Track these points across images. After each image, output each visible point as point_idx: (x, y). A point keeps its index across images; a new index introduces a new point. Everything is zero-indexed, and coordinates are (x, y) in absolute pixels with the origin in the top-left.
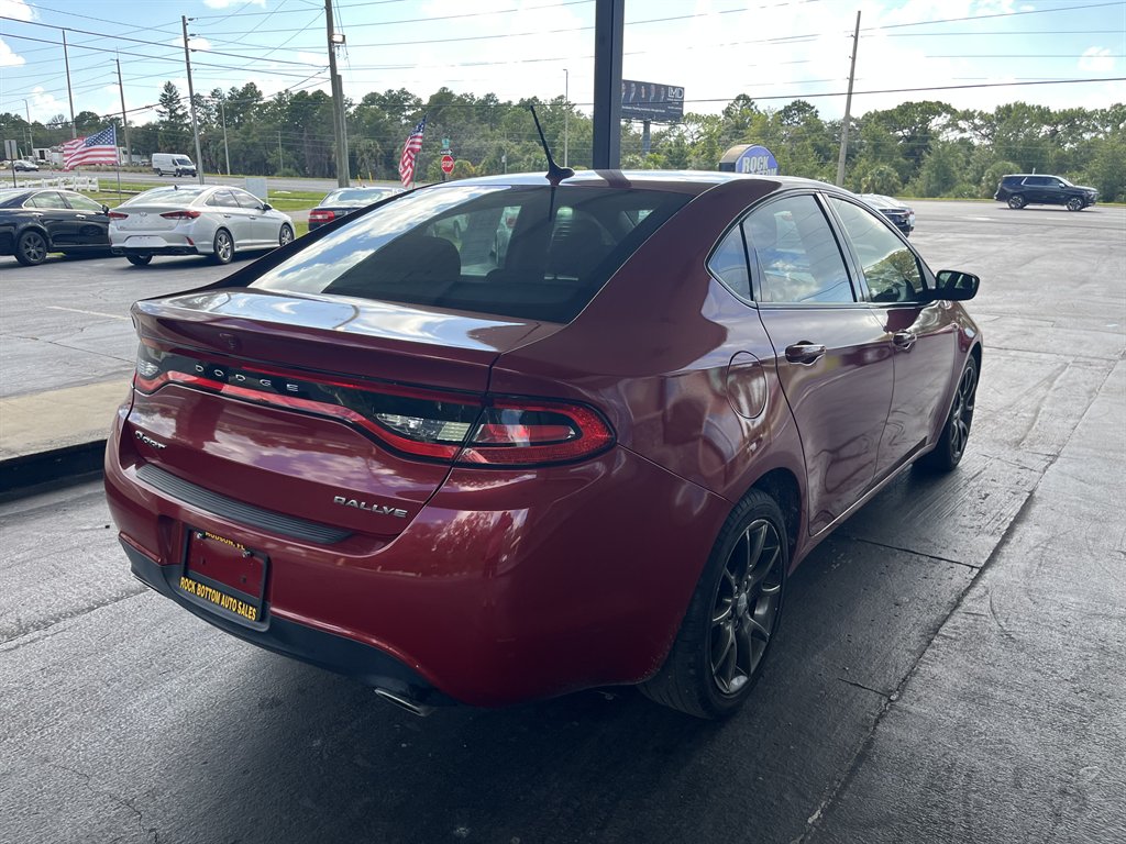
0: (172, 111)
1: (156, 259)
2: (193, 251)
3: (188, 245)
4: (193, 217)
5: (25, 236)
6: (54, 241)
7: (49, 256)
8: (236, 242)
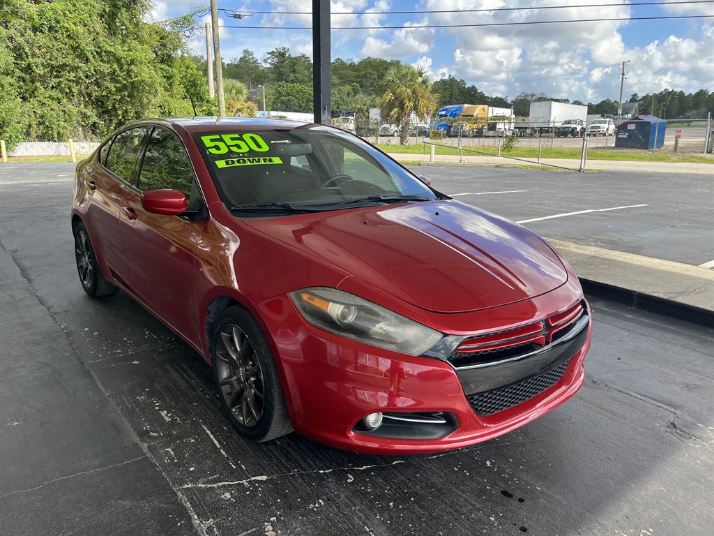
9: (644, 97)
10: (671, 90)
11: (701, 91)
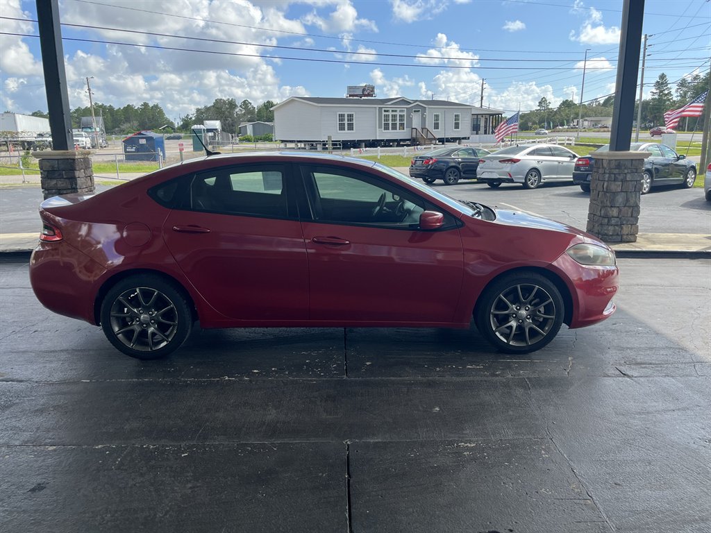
0: (661, 92)
1: (503, 185)
2: (511, 181)
3: (509, 177)
4: (515, 162)
5: (450, 170)
6: (464, 173)
7: (459, 181)
8: (543, 177)
9: (77, 110)
10: (100, 104)
11: (128, 106)
